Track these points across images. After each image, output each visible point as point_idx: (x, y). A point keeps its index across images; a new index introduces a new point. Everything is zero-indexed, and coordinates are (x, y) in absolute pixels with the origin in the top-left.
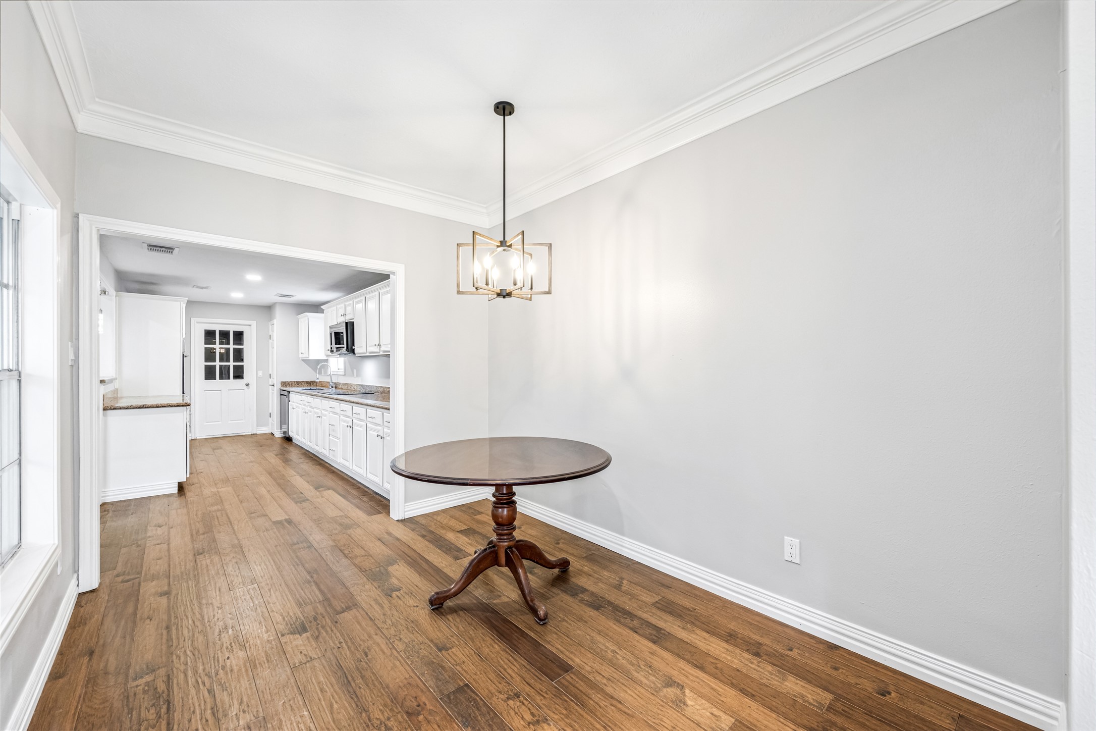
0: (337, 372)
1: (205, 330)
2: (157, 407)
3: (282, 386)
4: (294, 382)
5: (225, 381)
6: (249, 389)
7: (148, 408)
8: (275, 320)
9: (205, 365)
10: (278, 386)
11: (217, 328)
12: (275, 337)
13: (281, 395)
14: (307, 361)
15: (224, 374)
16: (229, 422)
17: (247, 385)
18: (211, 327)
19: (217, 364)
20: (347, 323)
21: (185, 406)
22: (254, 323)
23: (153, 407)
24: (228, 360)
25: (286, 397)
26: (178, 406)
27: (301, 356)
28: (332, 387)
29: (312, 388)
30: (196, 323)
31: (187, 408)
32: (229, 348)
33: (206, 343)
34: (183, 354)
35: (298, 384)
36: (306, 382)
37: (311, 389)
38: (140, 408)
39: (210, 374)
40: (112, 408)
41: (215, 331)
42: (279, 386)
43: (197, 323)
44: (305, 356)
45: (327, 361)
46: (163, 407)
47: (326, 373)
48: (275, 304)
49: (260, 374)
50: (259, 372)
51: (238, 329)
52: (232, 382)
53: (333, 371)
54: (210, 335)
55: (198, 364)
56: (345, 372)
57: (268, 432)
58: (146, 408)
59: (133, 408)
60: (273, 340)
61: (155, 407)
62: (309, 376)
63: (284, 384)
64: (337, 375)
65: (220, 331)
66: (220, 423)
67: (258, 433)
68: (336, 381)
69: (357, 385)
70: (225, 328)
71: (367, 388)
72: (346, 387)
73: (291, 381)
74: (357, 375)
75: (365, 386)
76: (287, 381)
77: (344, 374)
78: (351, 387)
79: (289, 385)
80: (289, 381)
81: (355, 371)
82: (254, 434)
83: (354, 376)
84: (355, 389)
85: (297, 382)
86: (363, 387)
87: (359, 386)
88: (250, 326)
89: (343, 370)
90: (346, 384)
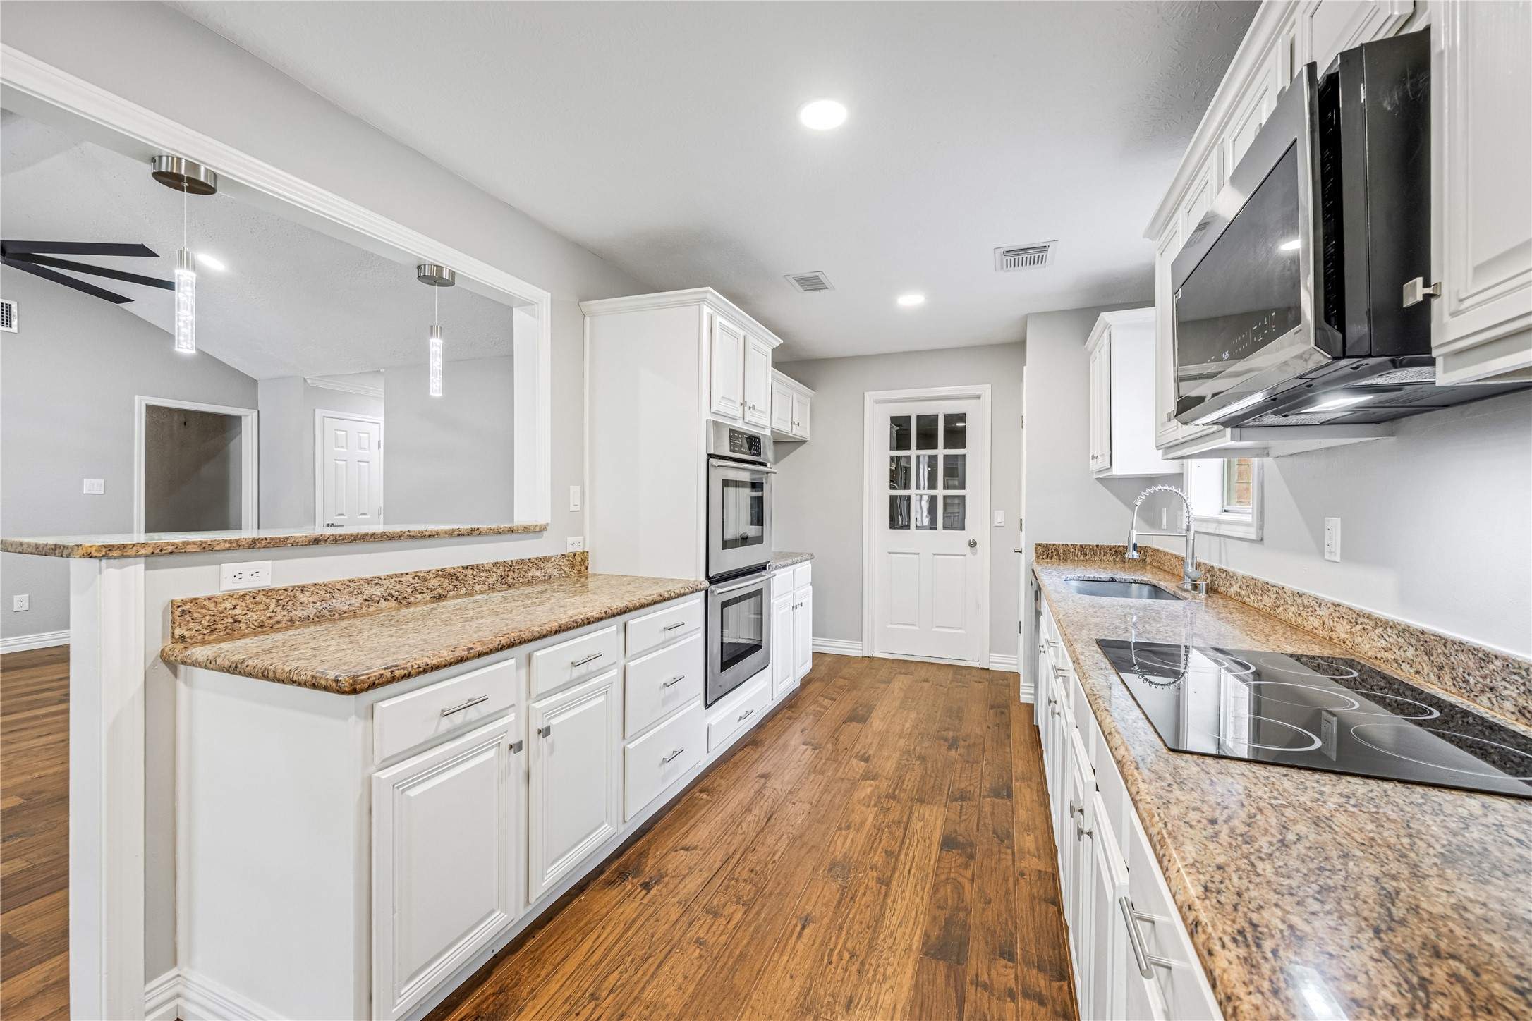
0: (1219, 522)
1: (892, 418)
3: (1038, 557)
4: (1074, 546)
5: (927, 533)
6: (975, 554)
9: (891, 496)
10: (1028, 556)
11: (913, 411)
14: (1108, 482)
15: (926, 519)
16: (934, 629)
17: (973, 544)
18: (901, 411)
19: (914, 493)
22: (986, 391)
24: (934, 485)
27: (1092, 466)
28: (1195, 587)
30: (874, 403)
32: (936, 457)
33: (893, 447)
35: (1085, 555)
36: (1110, 548)
39: (897, 519)
41: (910, 417)
42: (1032, 557)
43: (877, 402)
44: (1102, 463)
45: (1177, 479)
47: (1173, 526)
49: (999, 518)
50: (996, 512)
51: (954, 408)
52: (940, 537)
53: (1197, 519)
54: (899, 431)
55: (877, 496)
56: (1261, 527)
57: (1012, 669)
63: (1045, 550)
64: (1218, 538)
65: (919, 418)
66: (917, 628)
67: (993, 667)
68: (1220, 562)
69: (1359, 618)
70: (927, 409)
71: (1499, 684)
72: (1267, 601)
73: (1061, 543)
74: (1350, 554)
75: (1462, 656)
76: (1048, 543)
77: (1254, 537)
78: (1304, 615)
79: (1059, 556)
80: (1056, 543)
81: (1334, 525)
82: (983, 669)
83: (1322, 553)
84: (1334, 635)
85: (1081, 546)
86: (1428, 654)
87: (1380, 630)
88: (979, 398)
89: (1248, 518)
90: (1265, 588)
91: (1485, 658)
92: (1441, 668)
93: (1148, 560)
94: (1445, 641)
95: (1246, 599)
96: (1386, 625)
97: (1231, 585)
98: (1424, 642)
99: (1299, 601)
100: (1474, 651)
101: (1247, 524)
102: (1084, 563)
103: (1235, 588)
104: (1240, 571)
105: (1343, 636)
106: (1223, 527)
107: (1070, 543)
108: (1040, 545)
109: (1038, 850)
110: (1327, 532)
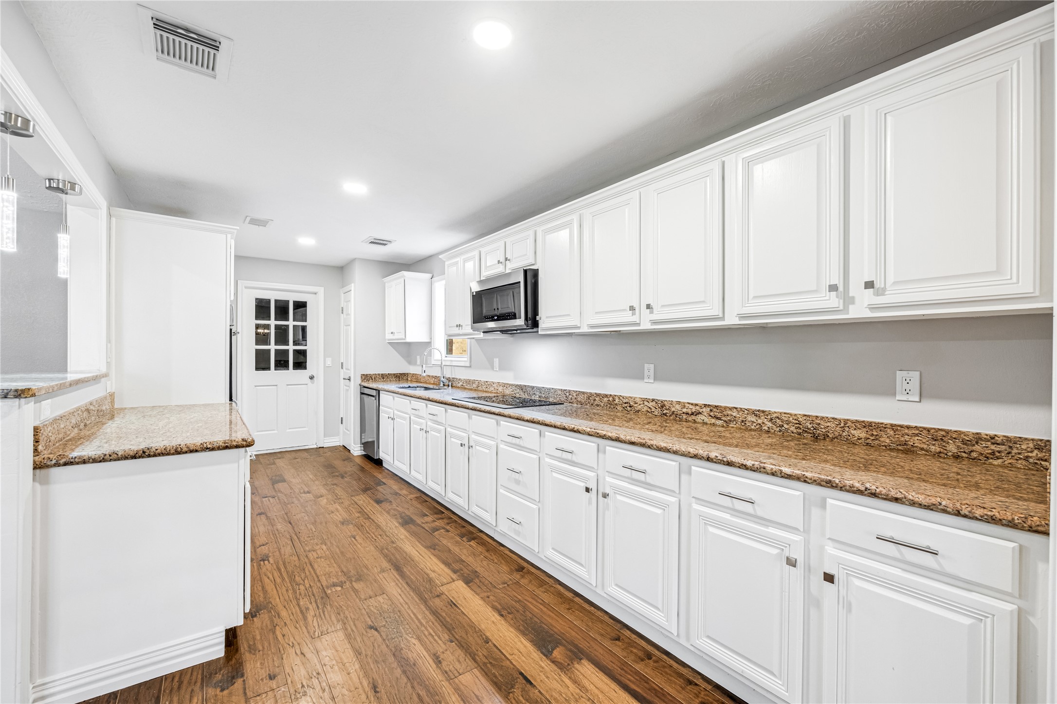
0: (451, 361)
1: (256, 299)
2: (178, 452)
3: (362, 381)
5: (282, 373)
6: (313, 383)
7: (155, 455)
8: (353, 284)
9: (256, 350)
10: (357, 381)
11: (273, 296)
12: (352, 308)
13: (362, 393)
15: (281, 363)
16: (288, 431)
17: (312, 378)
18: (263, 295)
19: (273, 347)
20: (525, 272)
21: (243, 447)
22: (321, 290)
23: (168, 454)
24: (286, 343)
25: (374, 398)
26: (226, 448)
27: (389, 336)
28: (444, 385)
29: (411, 385)
30: (244, 288)
31: (246, 451)
32: (288, 326)
33: (257, 318)
34: (231, 330)
35: (384, 378)
36: (394, 374)
37: (409, 387)
38: (134, 457)
39: (262, 363)
40: (62, 462)
41: (270, 300)
42: (359, 381)
43: (246, 287)
44: (398, 337)
45: (427, 344)
46: (191, 451)
48: (353, 261)
49: (329, 362)
50: (327, 359)
51: (300, 298)
52: (291, 374)
54: (262, 308)
55: (247, 348)
56: (471, 362)
57: (337, 444)
58: (149, 456)
59: (118, 459)
60: (348, 314)
61: (173, 454)
62: (399, 366)
63: (366, 377)
64: (450, 367)
65: (276, 301)
66: (276, 432)
67: (325, 445)
68: (452, 375)
69: (505, 385)
70: (282, 297)
71: (536, 392)
72: (474, 386)
73: (373, 373)
74: (502, 368)
75: (529, 388)
76: (367, 373)
77: (468, 365)
78: (488, 387)
79: (372, 379)
80: (371, 373)
81: (496, 361)
82: (320, 448)
83: (493, 369)
84: (498, 391)
85: (382, 374)
86: (522, 390)
87: (511, 387)
88: (316, 294)
89: (466, 359)
90: (474, 381)
91: (533, 388)
92: (525, 392)
93: (409, 379)
94: (525, 386)
95: (466, 387)
96: (512, 385)
97: (459, 383)
98: (521, 387)
99: (487, 383)
100: (531, 387)
101: (465, 361)
102: (382, 383)
103: (461, 383)
104: (462, 378)
105: (501, 391)
106: (453, 362)
107: (377, 373)
108: (363, 375)
109: (409, 492)
110: (494, 363)
